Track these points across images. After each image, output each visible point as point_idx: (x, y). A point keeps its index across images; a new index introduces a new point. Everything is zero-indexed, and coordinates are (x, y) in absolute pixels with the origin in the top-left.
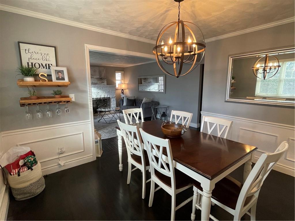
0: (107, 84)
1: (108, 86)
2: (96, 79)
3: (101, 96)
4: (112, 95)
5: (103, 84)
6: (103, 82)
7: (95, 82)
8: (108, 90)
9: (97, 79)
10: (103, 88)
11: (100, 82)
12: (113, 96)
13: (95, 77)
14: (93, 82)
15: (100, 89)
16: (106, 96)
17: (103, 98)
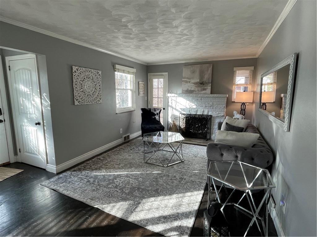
0: (212, 93)
1: (213, 95)
2: (194, 85)
3: (197, 111)
4: (217, 113)
5: (204, 92)
6: (204, 89)
7: (192, 89)
8: (211, 103)
9: (195, 83)
10: (201, 99)
11: (200, 89)
12: (219, 115)
13: (193, 81)
14: (188, 89)
15: (197, 100)
16: (206, 113)
17: (199, 115)
